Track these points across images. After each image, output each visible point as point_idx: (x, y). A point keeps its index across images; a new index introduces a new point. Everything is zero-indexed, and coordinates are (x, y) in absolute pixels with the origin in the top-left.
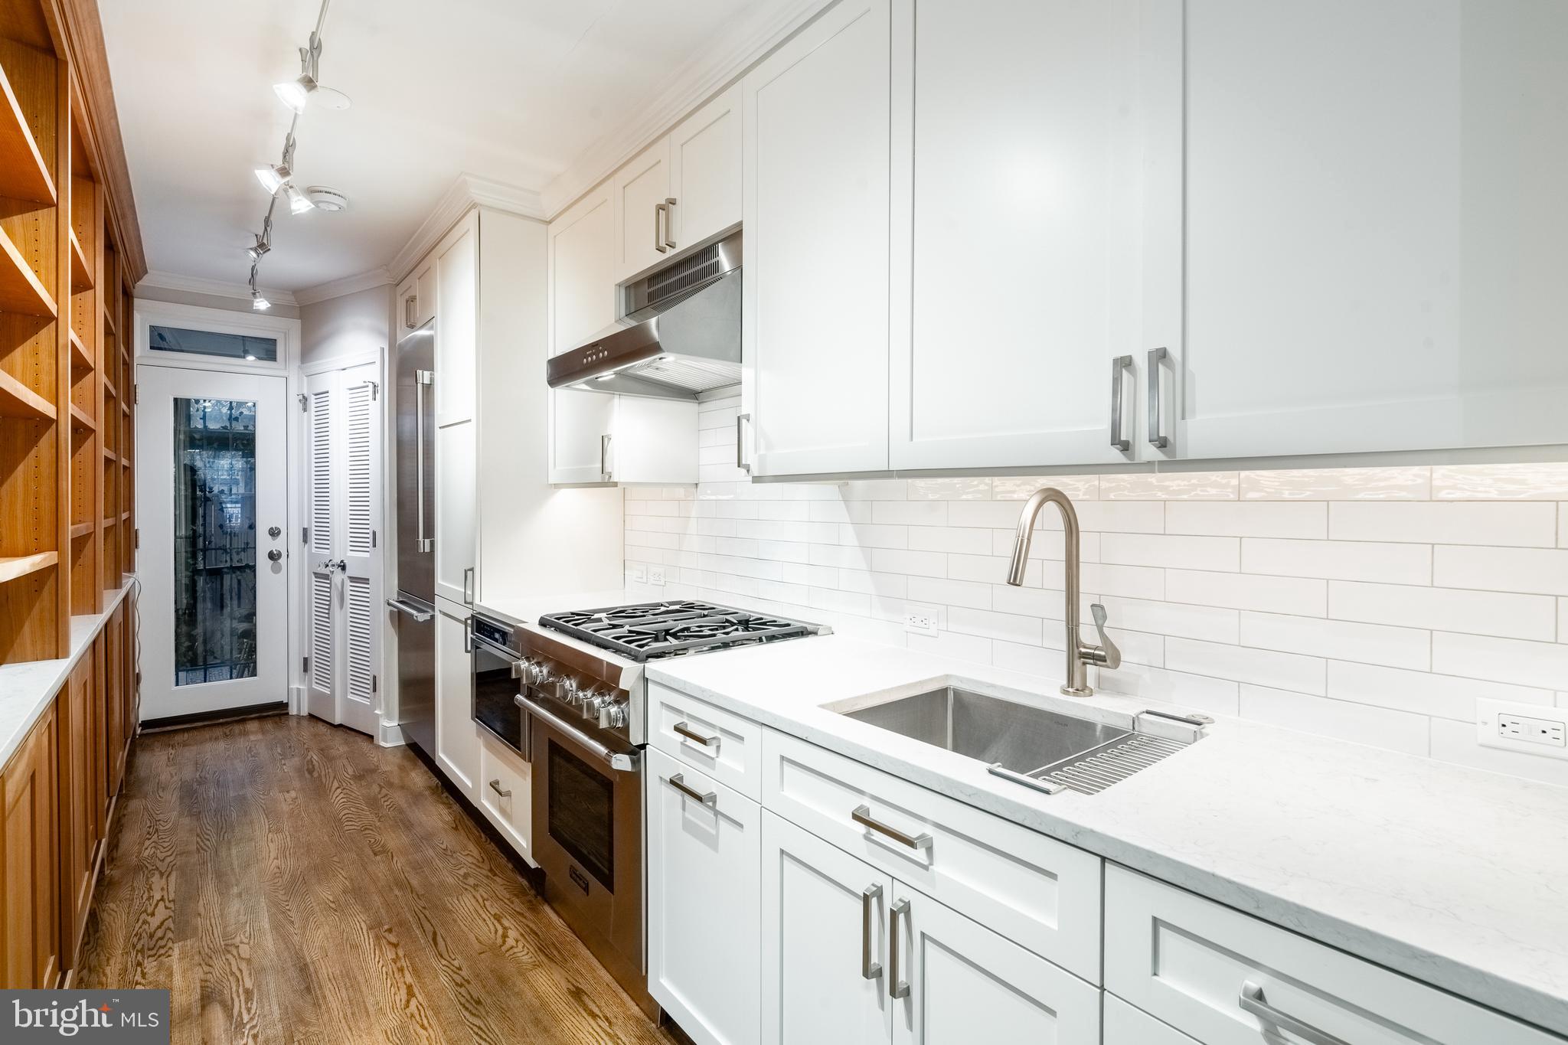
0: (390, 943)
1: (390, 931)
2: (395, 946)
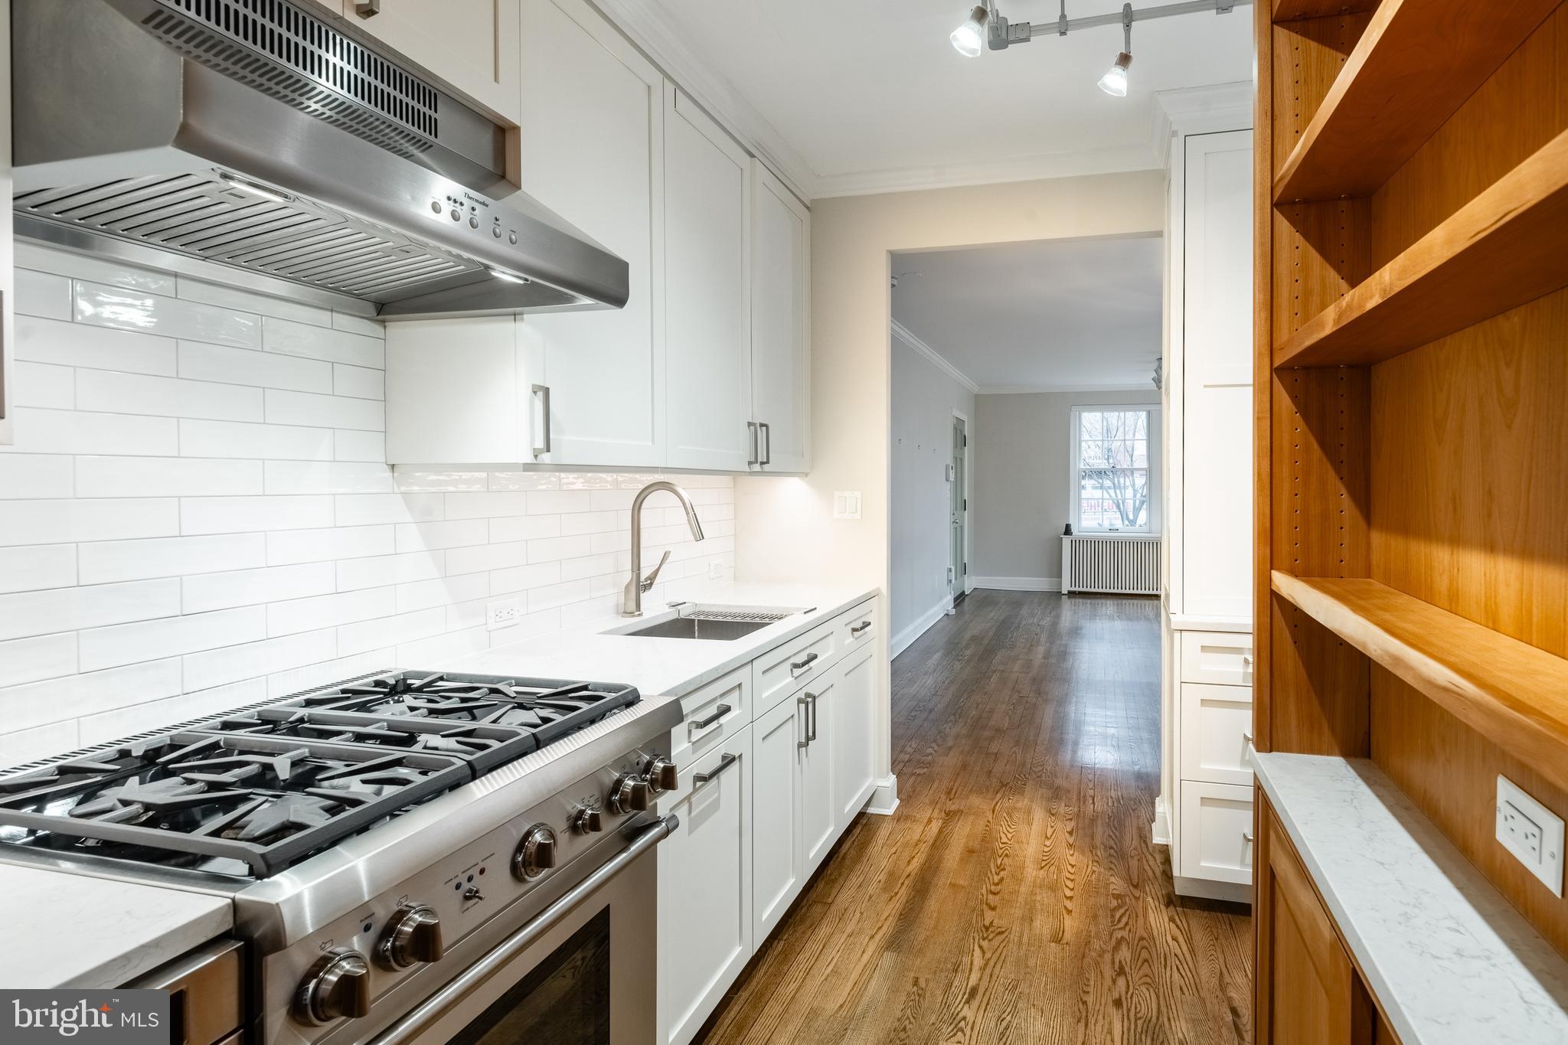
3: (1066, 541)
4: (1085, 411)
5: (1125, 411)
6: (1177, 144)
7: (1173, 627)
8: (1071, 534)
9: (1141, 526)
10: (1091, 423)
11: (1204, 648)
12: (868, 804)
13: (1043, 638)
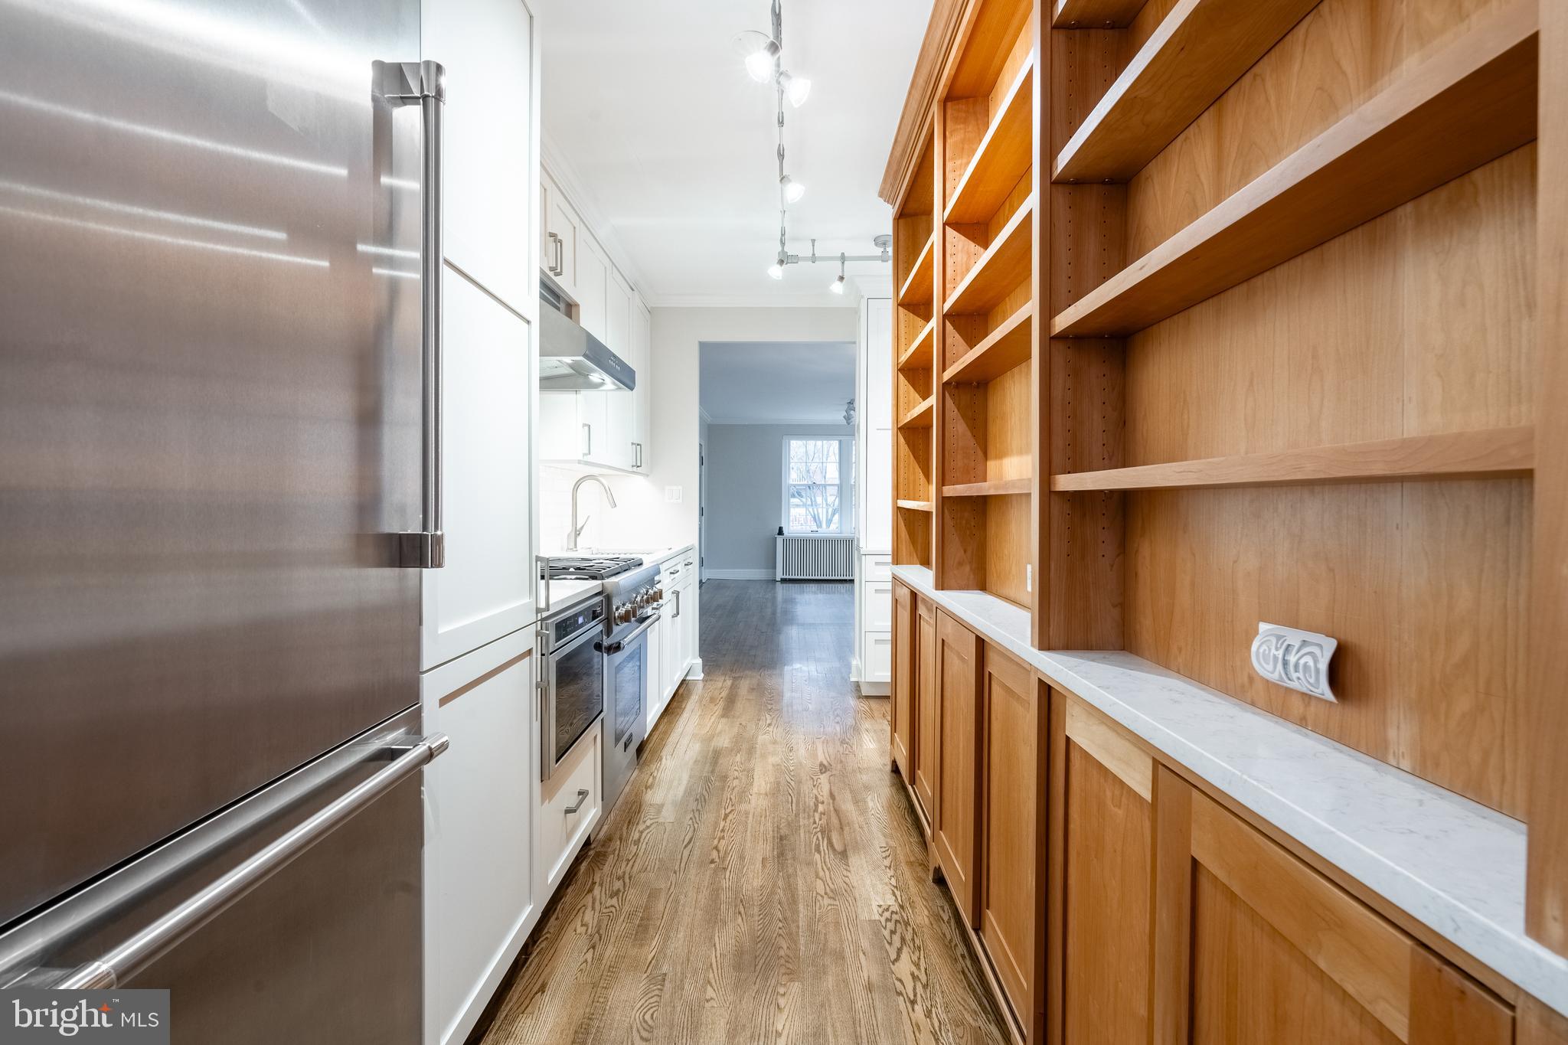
0: (718, 851)
1: (712, 862)
2: (716, 848)
3: (779, 540)
4: (792, 439)
5: (816, 440)
6: (864, 302)
7: (862, 553)
8: (783, 534)
9: (832, 529)
10: (797, 449)
11: (877, 564)
12: (687, 675)
13: (769, 605)
